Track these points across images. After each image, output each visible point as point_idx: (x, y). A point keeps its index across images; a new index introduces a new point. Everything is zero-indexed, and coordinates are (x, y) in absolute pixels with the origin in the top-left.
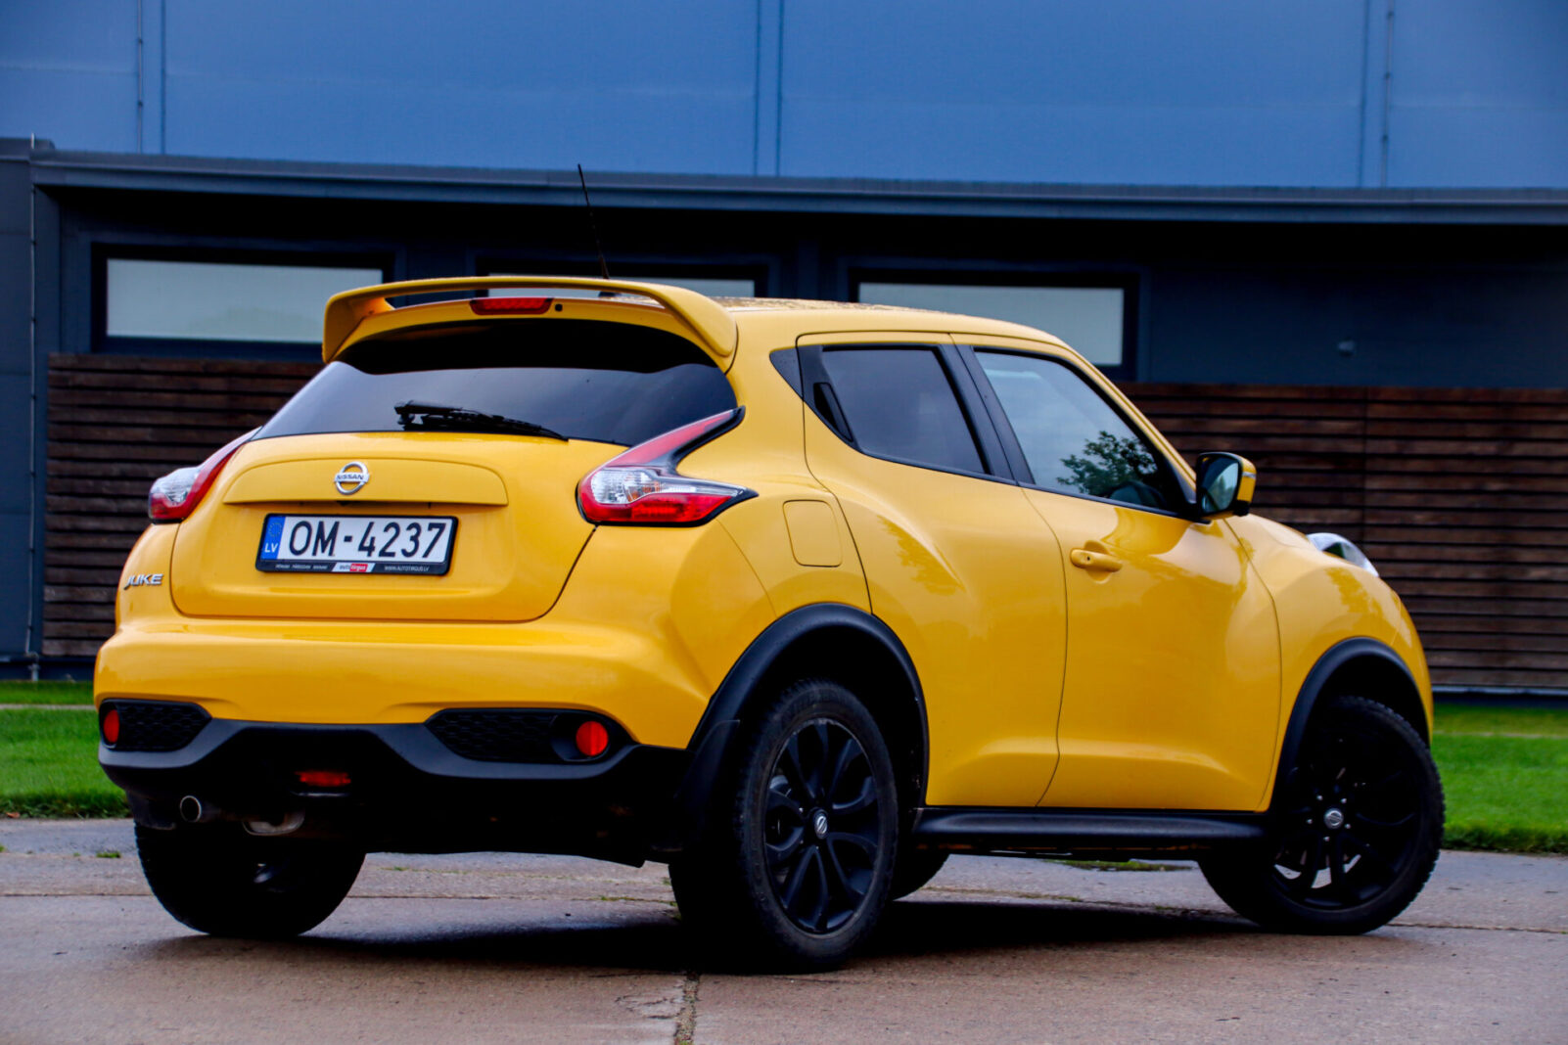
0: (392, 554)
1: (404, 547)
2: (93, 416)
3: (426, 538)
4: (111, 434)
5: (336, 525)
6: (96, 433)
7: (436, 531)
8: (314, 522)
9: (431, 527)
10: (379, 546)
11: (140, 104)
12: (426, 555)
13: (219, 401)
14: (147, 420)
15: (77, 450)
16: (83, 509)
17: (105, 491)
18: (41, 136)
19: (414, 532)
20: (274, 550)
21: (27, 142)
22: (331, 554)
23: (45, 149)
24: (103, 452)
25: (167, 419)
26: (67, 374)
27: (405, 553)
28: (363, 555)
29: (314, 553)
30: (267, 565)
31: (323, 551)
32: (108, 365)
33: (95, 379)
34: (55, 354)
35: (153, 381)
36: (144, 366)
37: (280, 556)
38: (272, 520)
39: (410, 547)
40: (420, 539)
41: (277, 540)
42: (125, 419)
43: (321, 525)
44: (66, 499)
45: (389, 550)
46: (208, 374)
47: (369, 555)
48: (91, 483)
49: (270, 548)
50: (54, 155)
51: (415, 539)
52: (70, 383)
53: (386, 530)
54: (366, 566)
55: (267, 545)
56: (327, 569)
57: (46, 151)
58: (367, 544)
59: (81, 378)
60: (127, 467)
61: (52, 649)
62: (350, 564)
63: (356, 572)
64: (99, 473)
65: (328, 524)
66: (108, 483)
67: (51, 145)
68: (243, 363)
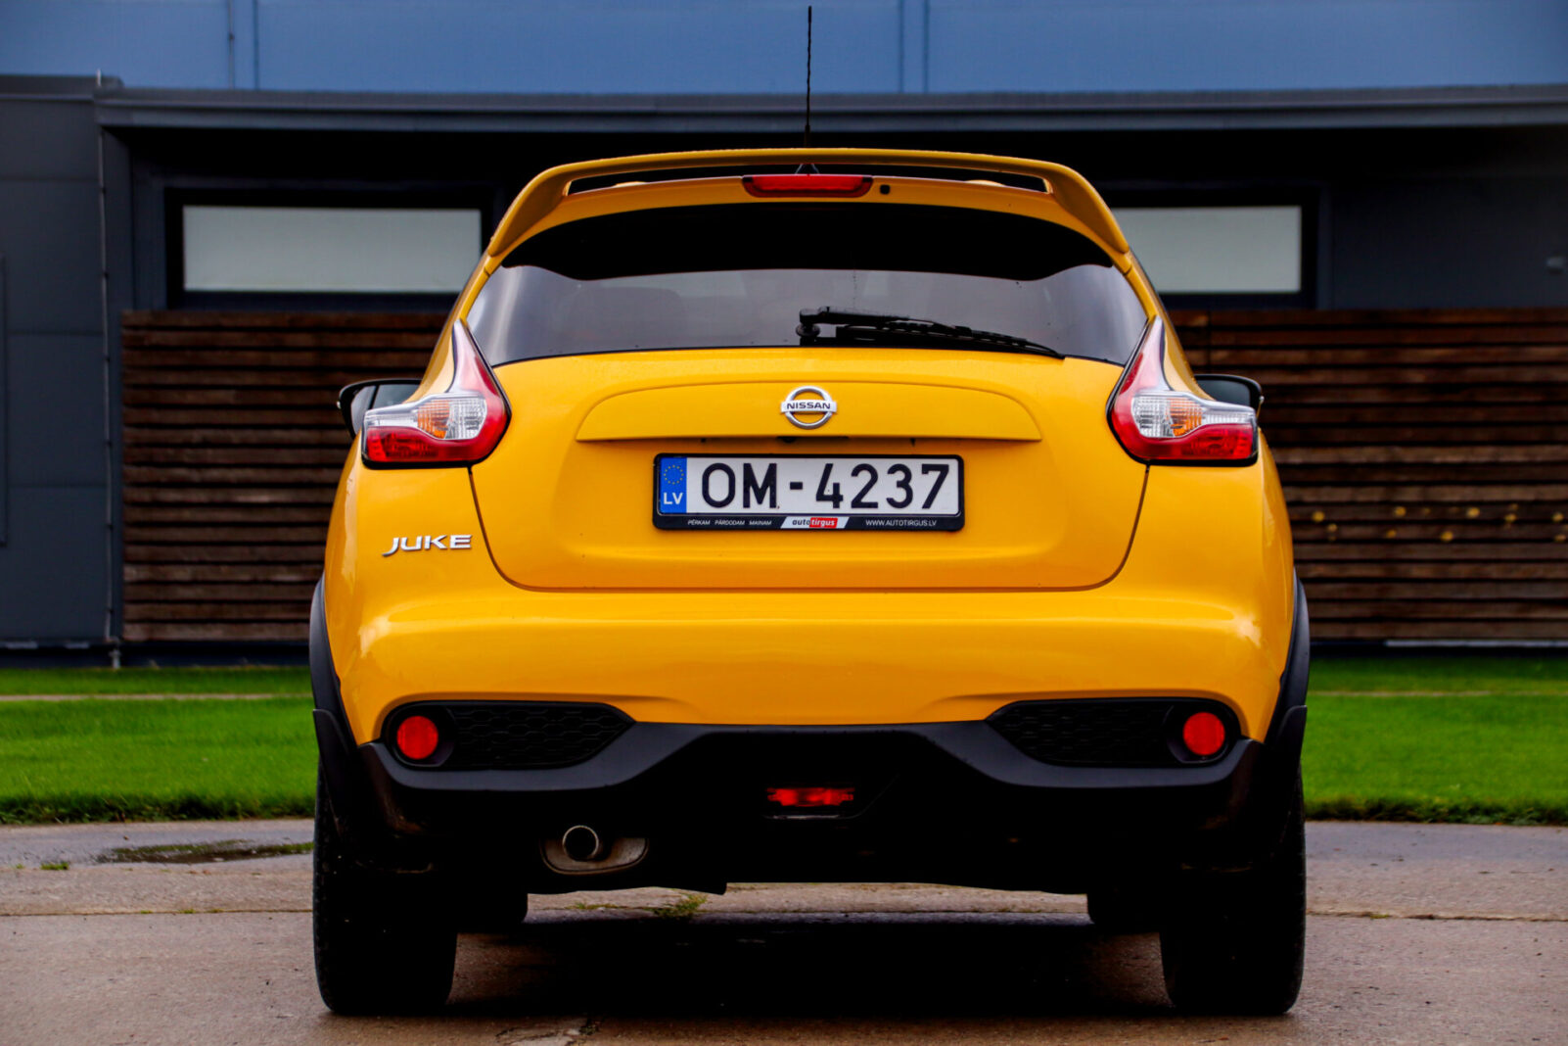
0: (874, 505)
1: (890, 496)
2: (171, 378)
3: (922, 484)
4: (191, 397)
5: (772, 469)
6: (175, 397)
7: (934, 475)
8: (737, 465)
9: (926, 469)
10: (849, 492)
11: (231, 37)
12: (928, 504)
13: (307, 358)
14: (228, 381)
15: (156, 416)
16: (163, 480)
17: (186, 459)
18: (108, 73)
19: (900, 476)
20: (678, 501)
21: (92, 80)
22: (773, 504)
23: (112, 86)
24: (183, 417)
25: (250, 379)
26: (141, 333)
27: (891, 502)
28: (827, 507)
29: (747, 504)
30: (670, 522)
31: (760, 501)
32: (186, 322)
33: (173, 338)
34: (128, 312)
35: (237, 338)
36: (226, 322)
37: (691, 509)
38: (664, 461)
39: (900, 495)
40: (912, 484)
41: (682, 488)
42: (207, 380)
43: (748, 469)
44: (144, 470)
45: (866, 499)
46: (294, 328)
47: (836, 506)
48: (170, 451)
49: (670, 498)
50: (120, 92)
51: (904, 484)
52: (146, 343)
53: (855, 473)
54: (836, 520)
55: (665, 495)
56: (775, 524)
57: (112, 91)
58: (829, 491)
59: (157, 337)
60: (210, 434)
61: (135, 633)
62: (808, 518)
63: (820, 527)
64: (179, 440)
65: (760, 468)
66: (189, 451)
67: (120, 82)
68: (332, 316)
